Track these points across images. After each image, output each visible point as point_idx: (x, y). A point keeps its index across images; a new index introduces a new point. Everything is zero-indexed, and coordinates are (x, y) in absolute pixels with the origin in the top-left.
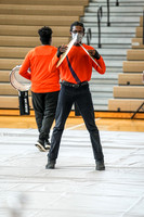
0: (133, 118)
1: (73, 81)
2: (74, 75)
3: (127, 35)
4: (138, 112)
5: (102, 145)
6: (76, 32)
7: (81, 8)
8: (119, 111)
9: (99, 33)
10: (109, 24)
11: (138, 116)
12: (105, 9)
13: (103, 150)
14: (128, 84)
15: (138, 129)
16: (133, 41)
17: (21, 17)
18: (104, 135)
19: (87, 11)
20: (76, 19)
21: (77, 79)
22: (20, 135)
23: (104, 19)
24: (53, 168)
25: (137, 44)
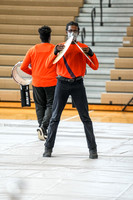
0: (124, 111)
1: (69, 76)
2: (70, 70)
3: (118, 34)
4: (128, 105)
5: (95, 135)
6: (71, 31)
7: (76, 9)
8: (111, 104)
9: (93, 32)
10: (102, 24)
11: (128, 108)
12: (98, 10)
13: (97, 140)
14: (120, 79)
15: (128, 121)
16: (125, 40)
17: (20, 17)
18: (97, 126)
19: (82, 12)
20: (71, 19)
21: (72, 75)
22: (20, 126)
23: (97, 19)
24: (50, 156)
25: (128, 42)
